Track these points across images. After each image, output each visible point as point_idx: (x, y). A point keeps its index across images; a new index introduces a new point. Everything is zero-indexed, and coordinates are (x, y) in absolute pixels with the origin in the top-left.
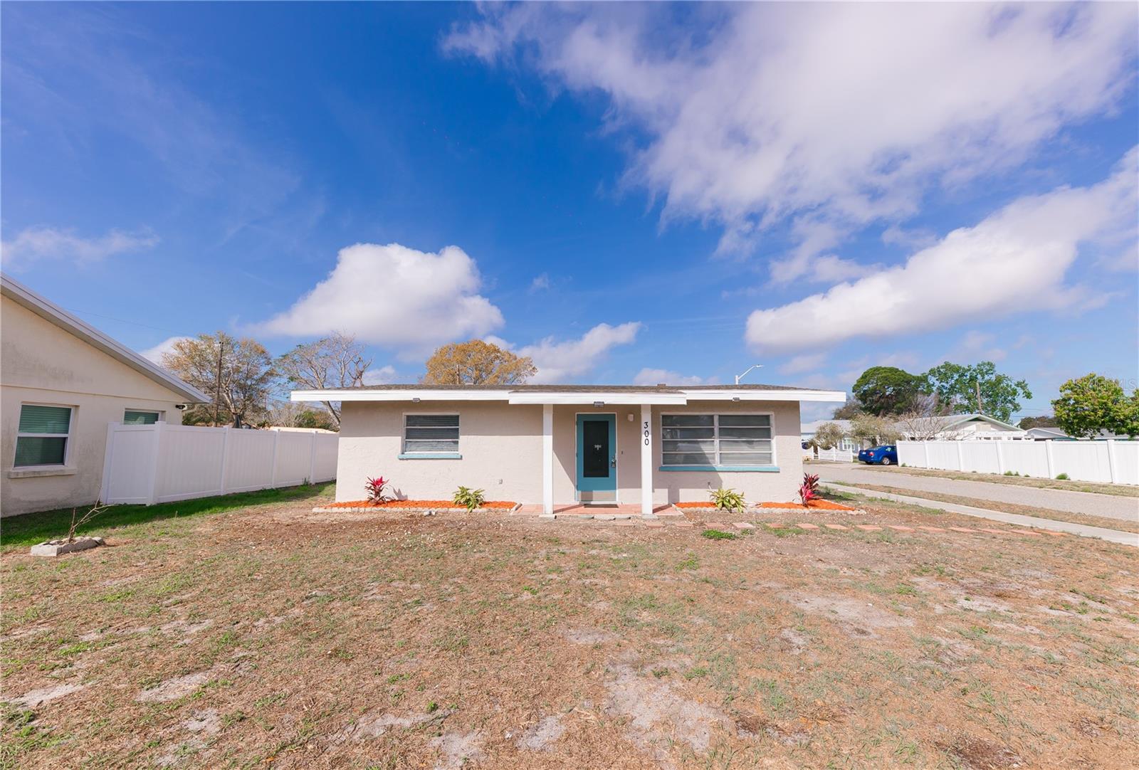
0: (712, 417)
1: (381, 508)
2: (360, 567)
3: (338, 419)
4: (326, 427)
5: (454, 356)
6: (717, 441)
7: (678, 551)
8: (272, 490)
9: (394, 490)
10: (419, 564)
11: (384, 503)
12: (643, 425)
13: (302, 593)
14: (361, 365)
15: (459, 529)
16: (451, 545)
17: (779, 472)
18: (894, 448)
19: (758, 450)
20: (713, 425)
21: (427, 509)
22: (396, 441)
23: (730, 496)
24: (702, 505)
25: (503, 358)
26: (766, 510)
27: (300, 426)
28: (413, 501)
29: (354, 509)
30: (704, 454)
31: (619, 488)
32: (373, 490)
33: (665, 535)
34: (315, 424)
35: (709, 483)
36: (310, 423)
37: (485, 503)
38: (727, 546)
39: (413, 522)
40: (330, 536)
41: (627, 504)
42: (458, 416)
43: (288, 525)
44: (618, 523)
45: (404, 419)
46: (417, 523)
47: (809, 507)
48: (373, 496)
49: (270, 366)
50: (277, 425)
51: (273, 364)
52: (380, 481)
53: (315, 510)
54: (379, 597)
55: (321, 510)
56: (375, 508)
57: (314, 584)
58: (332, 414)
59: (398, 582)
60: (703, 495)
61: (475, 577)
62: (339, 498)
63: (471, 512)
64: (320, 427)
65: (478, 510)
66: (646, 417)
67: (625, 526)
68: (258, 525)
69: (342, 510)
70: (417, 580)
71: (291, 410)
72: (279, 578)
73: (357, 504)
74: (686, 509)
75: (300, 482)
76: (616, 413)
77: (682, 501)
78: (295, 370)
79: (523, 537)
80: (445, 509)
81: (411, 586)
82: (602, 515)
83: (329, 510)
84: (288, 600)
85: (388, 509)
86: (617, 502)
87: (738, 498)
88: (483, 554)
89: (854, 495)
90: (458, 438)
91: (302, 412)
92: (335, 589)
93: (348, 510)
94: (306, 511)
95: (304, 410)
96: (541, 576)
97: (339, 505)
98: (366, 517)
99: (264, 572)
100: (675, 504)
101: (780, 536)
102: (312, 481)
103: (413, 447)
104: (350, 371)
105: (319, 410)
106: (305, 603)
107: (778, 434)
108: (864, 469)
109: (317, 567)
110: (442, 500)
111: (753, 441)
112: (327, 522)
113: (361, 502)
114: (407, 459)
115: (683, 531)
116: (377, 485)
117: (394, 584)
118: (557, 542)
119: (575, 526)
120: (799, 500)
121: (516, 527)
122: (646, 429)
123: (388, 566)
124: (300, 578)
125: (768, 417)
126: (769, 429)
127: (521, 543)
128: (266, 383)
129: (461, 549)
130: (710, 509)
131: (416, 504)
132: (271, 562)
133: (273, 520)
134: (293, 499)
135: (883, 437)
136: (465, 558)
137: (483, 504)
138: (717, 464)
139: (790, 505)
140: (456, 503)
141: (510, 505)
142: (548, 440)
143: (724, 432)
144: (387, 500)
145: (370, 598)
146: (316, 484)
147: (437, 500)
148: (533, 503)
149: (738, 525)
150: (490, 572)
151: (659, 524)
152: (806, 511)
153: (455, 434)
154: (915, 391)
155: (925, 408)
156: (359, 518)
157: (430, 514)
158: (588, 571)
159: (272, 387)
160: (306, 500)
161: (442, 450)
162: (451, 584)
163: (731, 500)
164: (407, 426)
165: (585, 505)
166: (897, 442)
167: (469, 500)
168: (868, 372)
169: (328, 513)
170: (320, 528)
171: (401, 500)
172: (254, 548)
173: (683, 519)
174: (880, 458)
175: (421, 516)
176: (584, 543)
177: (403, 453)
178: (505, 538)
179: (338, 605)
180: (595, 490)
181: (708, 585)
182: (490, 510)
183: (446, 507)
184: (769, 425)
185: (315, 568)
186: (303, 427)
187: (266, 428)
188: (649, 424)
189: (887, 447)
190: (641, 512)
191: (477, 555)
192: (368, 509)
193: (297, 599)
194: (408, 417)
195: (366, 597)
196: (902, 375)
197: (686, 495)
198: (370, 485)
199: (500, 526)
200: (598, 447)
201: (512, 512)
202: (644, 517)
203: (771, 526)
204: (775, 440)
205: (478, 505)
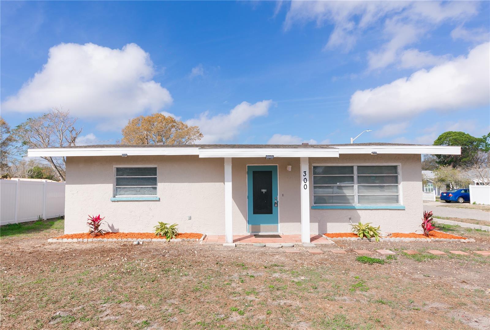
0: (352, 167)
1: (99, 239)
2: (92, 289)
3: (59, 172)
4: (50, 178)
5: (143, 126)
6: (356, 186)
7: (344, 274)
8: (16, 224)
9: (109, 225)
10: (140, 286)
11: (101, 235)
12: (303, 174)
13: (49, 313)
14: (74, 133)
15: (164, 256)
16: (160, 269)
17: (404, 210)
18: (467, 191)
19: (387, 193)
20: (353, 174)
21: (135, 239)
22: (109, 188)
23: (368, 229)
24: (346, 235)
25: (178, 127)
26: (397, 239)
27: (32, 177)
28: (123, 233)
29: (79, 240)
30: (345, 196)
31: (280, 222)
32: (93, 225)
33: (327, 260)
34: (42, 176)
35: (350, 219)
36: (39, 175)
37: (179, 234)
38: (382, 270)
39: (126, 249)
40: (64, 262)
41: (287, 234)
42: (156, 168)
43: (30, 253)
44: (287, 250)
45: (114, 170)
46: (129, 251)
47: (430, 236)
48: (93, 230)
49: (9, 134)
50: (16, 177)
51: (11, 132)
52: (98, 218)
53: (50, 240)
54: (112, 318)
55: (55, 240)
56: (95, 239)
57: (57, 305)
58: (54, 169)
59: (126, 303)
60: (346, 228)
61: (188, 299)
62: (67, 232)
63: (169, 241)
64: (46, 178)
65: (175, 240)
66: (305, 167)
67: (293, 253)
68: (7, 253)
69: (70, 240)
70: (141, 301)
71: (25, 166)
72: (28, 299)
73: (81, 236)
74: (335, 238)
75: (35, 218)
76: (278, 165)
77: (329, 231)
78: (27, 137)
79: (216, 262)
80: (149, 240)
81: (137, 307)
82: (271, 244)
83: (60, 241)
84: (38, 321)
85: (105, 240)
86: (279, 233)
87: (375, 230)
88: (188, 278)
89: (452, 226)
90: (156, 184)
91: (33, 168)
92: (75, 310)
93: (75, 240)
94: (43, 241)
95: (34, 166)
96: (242, 297)
97: (68, 237)
98: (89, 246)
99: (16, 294)
100: (324, 234)
101: (419, 261)
102: (45, 218)
103: (122, 192)
104: (67, 137)
105: (45, 166)
106: (52, 323)
107: (404, 180)
108: (446, 206)
109: (57, 289)
110: (145, 232)
111: (385, 186)
112: (60, 250)
113: (83, 234)
114: (118, 201)
115: (339, 257)
116: (96, 221)
117: (122, 305)
118: (243, 266)
119: (253, 253)
120: (421, 231)
121: (207, 254)
122: (305, 177)
123: (114, 288)
124: (45, 299)
125: (395, 167)
126: (397, 176)
127: (216, 268)
128: (7, 146)
129: (170, 273)
130: (354, 239)
131: (126, 235)
132: (20, 284)
133: (19, 249)
134: (31, 231)
135: (457, 183)
136: (175, 280)
137: (178, 235)
138: (356, 204)
139: (414, 235)
140: (157, 234)
141: (199, 236)
142: (228, 186)
143: (362, 179)
144: (103, 232)
145: (105, 319)
146: (48, 219)
147: (141, 232)
148: (215, 234)
149: (382, 252)
150: (198, 294)
151: (318, 251)
152: (429, 240)
153: (154, 181)
154: (476, 149)
155: (483, 161)
156: (84, 247)
157: (139, 244)
158: (279, 293)
159: (11, 148)
160: (42, 232)
161: (144, 194)
162: (170, 306)
163: (370, 232)
164: (117, 176)
165: (255, 235)
166: (470, 186)
167: (167, 232)
168: (442, 135)
169: (59, 243)
170: (56, 256)
171: (114, 233)
172: (6, 272)
173: (335, 247)
174: (457, 198)
175: (132, 245)
176: (266, 268)
177: (114, 197)
178: (203, 263)
179: (80, 325)
180: (261, 224)
181: (384, 306)
182: (183, 240)
183: (149, 237)
184: (396, 173)
185: (55, 290)
186: (34, 178)
187: (8, 179)
188: (307, 173)
189: (462, 190)
190: (301, 241)
191: (184, 278)
192: (90, 240)
193: (45, 319)
194: (117, 169)
195: (101, 317)
196: (468, 138)
197: (333, 228)
198: (91, 221)
199: (195, 253)
200: (264, 191)
201: (201, 241)
202: (305, 245)
203: (409, 252)
204: (402, 186)
205: (174, 236)
